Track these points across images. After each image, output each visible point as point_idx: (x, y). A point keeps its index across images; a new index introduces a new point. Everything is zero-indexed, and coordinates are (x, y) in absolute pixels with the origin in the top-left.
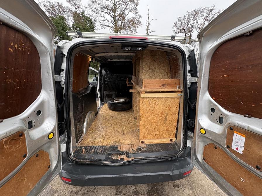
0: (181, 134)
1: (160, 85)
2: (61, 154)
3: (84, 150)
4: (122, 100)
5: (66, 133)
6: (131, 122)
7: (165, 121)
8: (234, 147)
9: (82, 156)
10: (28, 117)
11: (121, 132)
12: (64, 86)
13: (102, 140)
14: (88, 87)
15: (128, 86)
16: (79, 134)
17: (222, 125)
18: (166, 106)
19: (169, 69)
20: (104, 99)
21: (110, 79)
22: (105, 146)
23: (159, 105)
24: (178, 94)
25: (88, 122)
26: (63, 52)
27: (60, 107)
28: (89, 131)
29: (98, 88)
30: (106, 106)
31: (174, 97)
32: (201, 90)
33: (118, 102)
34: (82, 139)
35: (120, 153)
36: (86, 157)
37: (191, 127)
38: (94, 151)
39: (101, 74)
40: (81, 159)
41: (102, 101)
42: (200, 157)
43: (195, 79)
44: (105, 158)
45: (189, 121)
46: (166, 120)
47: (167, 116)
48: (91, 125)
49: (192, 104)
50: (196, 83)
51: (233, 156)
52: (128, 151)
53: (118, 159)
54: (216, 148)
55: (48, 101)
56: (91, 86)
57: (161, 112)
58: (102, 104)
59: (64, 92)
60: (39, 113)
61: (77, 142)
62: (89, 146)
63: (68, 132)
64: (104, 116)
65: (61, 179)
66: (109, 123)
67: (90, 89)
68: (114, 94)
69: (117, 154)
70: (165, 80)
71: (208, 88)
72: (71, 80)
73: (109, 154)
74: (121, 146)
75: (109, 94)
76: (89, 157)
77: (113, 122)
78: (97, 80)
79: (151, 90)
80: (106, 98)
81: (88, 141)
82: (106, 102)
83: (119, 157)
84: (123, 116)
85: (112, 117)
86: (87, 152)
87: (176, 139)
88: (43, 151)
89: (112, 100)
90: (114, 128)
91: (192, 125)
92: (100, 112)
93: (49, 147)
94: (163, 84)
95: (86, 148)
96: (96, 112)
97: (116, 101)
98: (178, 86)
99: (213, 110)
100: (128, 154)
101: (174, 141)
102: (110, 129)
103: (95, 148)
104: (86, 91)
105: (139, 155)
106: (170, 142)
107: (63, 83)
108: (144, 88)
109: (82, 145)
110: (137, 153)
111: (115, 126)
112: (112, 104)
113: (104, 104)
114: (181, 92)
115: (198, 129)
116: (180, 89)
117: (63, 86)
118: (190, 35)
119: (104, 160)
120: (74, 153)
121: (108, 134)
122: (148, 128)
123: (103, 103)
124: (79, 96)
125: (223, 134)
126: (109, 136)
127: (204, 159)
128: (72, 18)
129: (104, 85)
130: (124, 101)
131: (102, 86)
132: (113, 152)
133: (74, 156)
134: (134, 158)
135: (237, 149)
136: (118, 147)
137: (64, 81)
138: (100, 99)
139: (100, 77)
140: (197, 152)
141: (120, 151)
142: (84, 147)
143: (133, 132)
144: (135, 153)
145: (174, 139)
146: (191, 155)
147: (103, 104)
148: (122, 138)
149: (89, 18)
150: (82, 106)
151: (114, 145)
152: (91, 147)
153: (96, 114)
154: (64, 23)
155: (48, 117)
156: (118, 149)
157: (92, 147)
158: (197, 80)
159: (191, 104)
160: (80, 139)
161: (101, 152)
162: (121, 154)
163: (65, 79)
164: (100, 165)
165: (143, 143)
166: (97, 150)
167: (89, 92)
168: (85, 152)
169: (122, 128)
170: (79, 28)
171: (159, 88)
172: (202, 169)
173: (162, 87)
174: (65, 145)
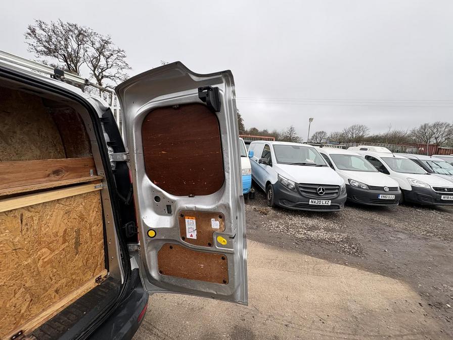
0: (116, 257)
1: (48, 172)
7: (76, 248)
8: (188, 236)
17: (172, 215)
18: (74, 215)
19: (58, 135)
23: (54, 218)
24: (95, 185)
31: (88, 193)
32: (137, 173)
37: (132, 235)
42: (154, 274)
43: (121, 157)
45: (128, 226)
46: (77, 244)
47: (79, 235)
49: (126, 198)
50: (125, 162)
51: (190, 246)
54: (171, 248)
57: (61, 234)
70: (57, 162)
71: (145, 169)
87: (108, 271)
91: (133, 232)
94: (55, 169)
98: (91, 171)
99: (157, 199)
101: (105, 277)
106: (97, 284)
114: (102, 181)
115: (145, 232)
116: (97, 175)
118: (76, 69)
122: (28, 290)
125: (175, 226)
127: (161, 272)
135: (191, 236)
140: (150, 268)
145: (104, 273)
146: (142, 279)
158: (125, 157)
159: (124, 199)
171: (44, 180)
172: (162, 289)
173: (53, 177)
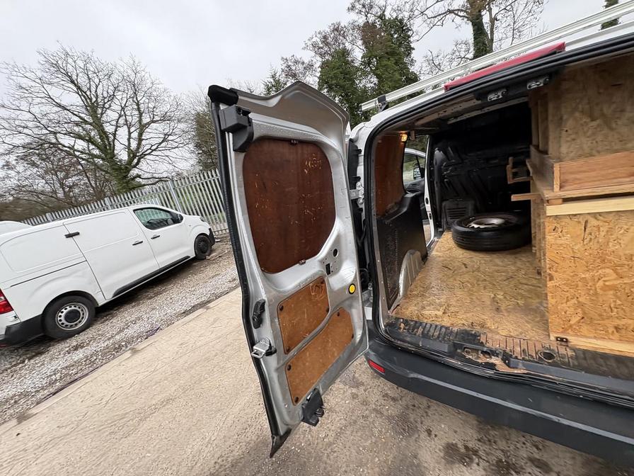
2: (366, 323)
3: (402, 325)
4: (496, 221)
5: (370, 288)
6: (524, 281)
9: (400, 334)
10: (326, 258)
11: (488, 303)
12: (363, 206)
13: (440, 313)
14: (403, 198)
15: (510, 181)
16: (392, 293)
20: (444, 221)
21: (456, 168)
22: (447, 328)
25: (407, 272)
26: (357, 147)
27: (360, 244)
28: (411, 291)
29: (427, 195)
30: (448, 237)
33: (482, 227)
34: (398, 305)
35: (485, 349)
36: (408, 339)
38: (422, 332)
39: (433, 160)
40: (398, 340)
41: (437, 225)
44: (446, 351)
48: (413, 280)
52: (508, 351)
53: (480, 361)
55: (345, 234)
56: (410, 195)
58: (439, 234)
59: (363, 218)
60: (335, 252)
61: (389, 309)
62: (412, 321)
63: (373, 287)
64: (443, 261)
65: (369, 363)
66: (458, 279)
67: (407, 203)
68: (470, 206)
69: (477, 350)
72: (373, 195)
73: (456, 346)
74: (489, 335)
75: (455, 207)
76: (413, 340)
77: (466, 278)
78: (423, 176)
79: (590, 190)
80: (449, 219)
81: (410, 310)
82: (449, 229)
83: (483, 359)
84: (498, 265)
85: (465, 265)
86: (408, 330)
88: (344, 311)
89: (465, 222)
90: (470, 293)
92: (434, 253)
93: (351, 306)
95: (406, 322)
96: (425, 253)
97: (476, 226)
100: (507, 358)
102: (459, 293)
103: (425, 327)
104: (400, 207)
105: (543, 367)
107: (361, 201)
108: (561, 187)
109: (398, 316)
110: (537, 362)
111: (473, 286)
112: (465, 232)
113: (444, 233)
117: (360, 207)
119: (444, 353)
120: (385, 326)
121: (454, 303)
122: (581, 305)
123: (440, 230)
124: (387, 222)
126: (456, 309)
128: (360, 42)
129: (441, 186)
130: (500, 225)
131: (436, 189)
132: (468, 345)
133: (386, 331)
134: (526, 372)
136: (479, 336)
137: (363, 197)
138: (431, 221)
139: (430, 168)
141: (484, 346)
142: (402, 320)
143: (527, 310)
144: (529, 361)
147: (442, 233)
148: (492, 318)
149: (396, 18)
150: (394, 240)
151: (470, 329)
152: (416, 322)
153: (425, 257)
154: (347, 63)
155: (346, 259)
156: (479, 340)
157: (418, 324)
160: (395, 305)
161: (438, 337)
162: (489, 354)
163: (364, 194)
164: (436, 362)
165: (563, 343)
166: (429, 331)
167: (405, 210)
168: (404, 329)
169: (493, 296)
170: (376, 57)
174: (371, 309)
